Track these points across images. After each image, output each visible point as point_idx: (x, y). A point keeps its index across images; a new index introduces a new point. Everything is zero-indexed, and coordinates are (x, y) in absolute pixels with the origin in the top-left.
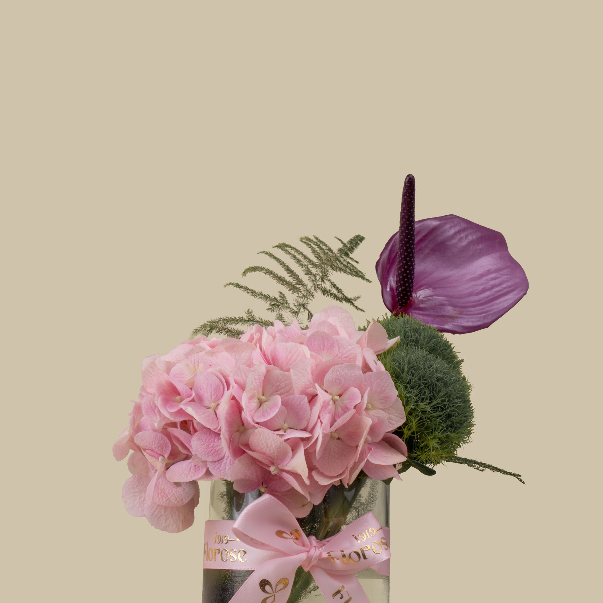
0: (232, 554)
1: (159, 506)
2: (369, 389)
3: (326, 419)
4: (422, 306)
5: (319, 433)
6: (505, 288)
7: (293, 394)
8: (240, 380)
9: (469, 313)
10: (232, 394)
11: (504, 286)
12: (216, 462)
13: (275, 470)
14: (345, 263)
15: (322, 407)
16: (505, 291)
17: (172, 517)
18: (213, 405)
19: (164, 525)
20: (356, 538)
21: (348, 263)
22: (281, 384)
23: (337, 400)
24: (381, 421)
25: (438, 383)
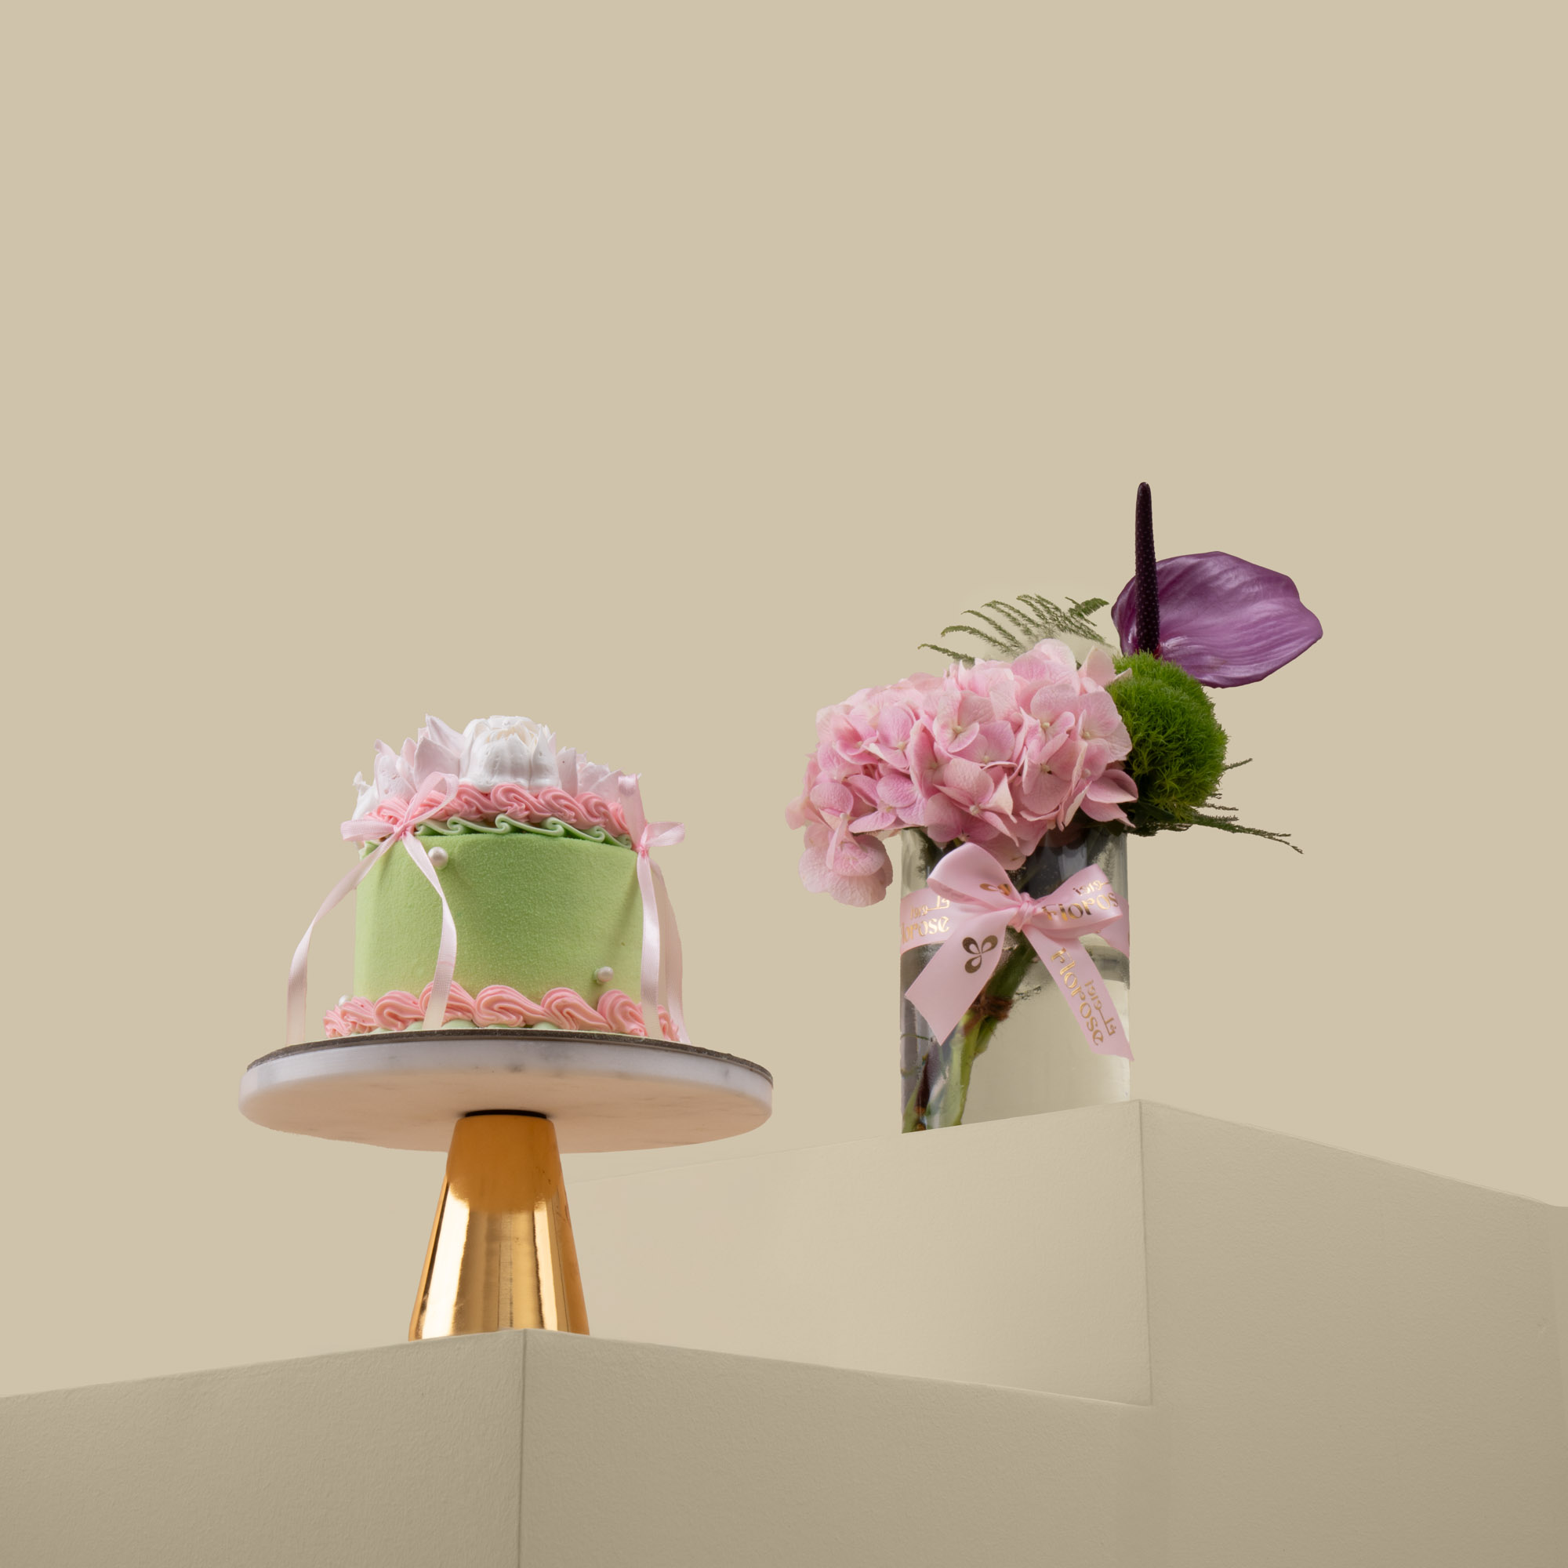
0: (931, 925)
1: (844, 877)
2: (1085, 711)
3: (1033, 745)
4: (1171, 655)
5: (1025, 759)
6: (1286, 636)
7: (995, 721)
8: (931, 709)
9: (1234, 663)
10: (922, 725)
11: (1286, 633)
12: (906, 807)
13: (975, 809)
14: (1077, 624)
15: (1028, 732)
16: (1289, 638)
17: (858, 889)
18: (901, 744)
19: (850, 898)
20: (1077, 891)
21: (1082, 624)
22: (980, 712)
23: (1047, 727)
24: (1101, 751)
25: (1172, 710)
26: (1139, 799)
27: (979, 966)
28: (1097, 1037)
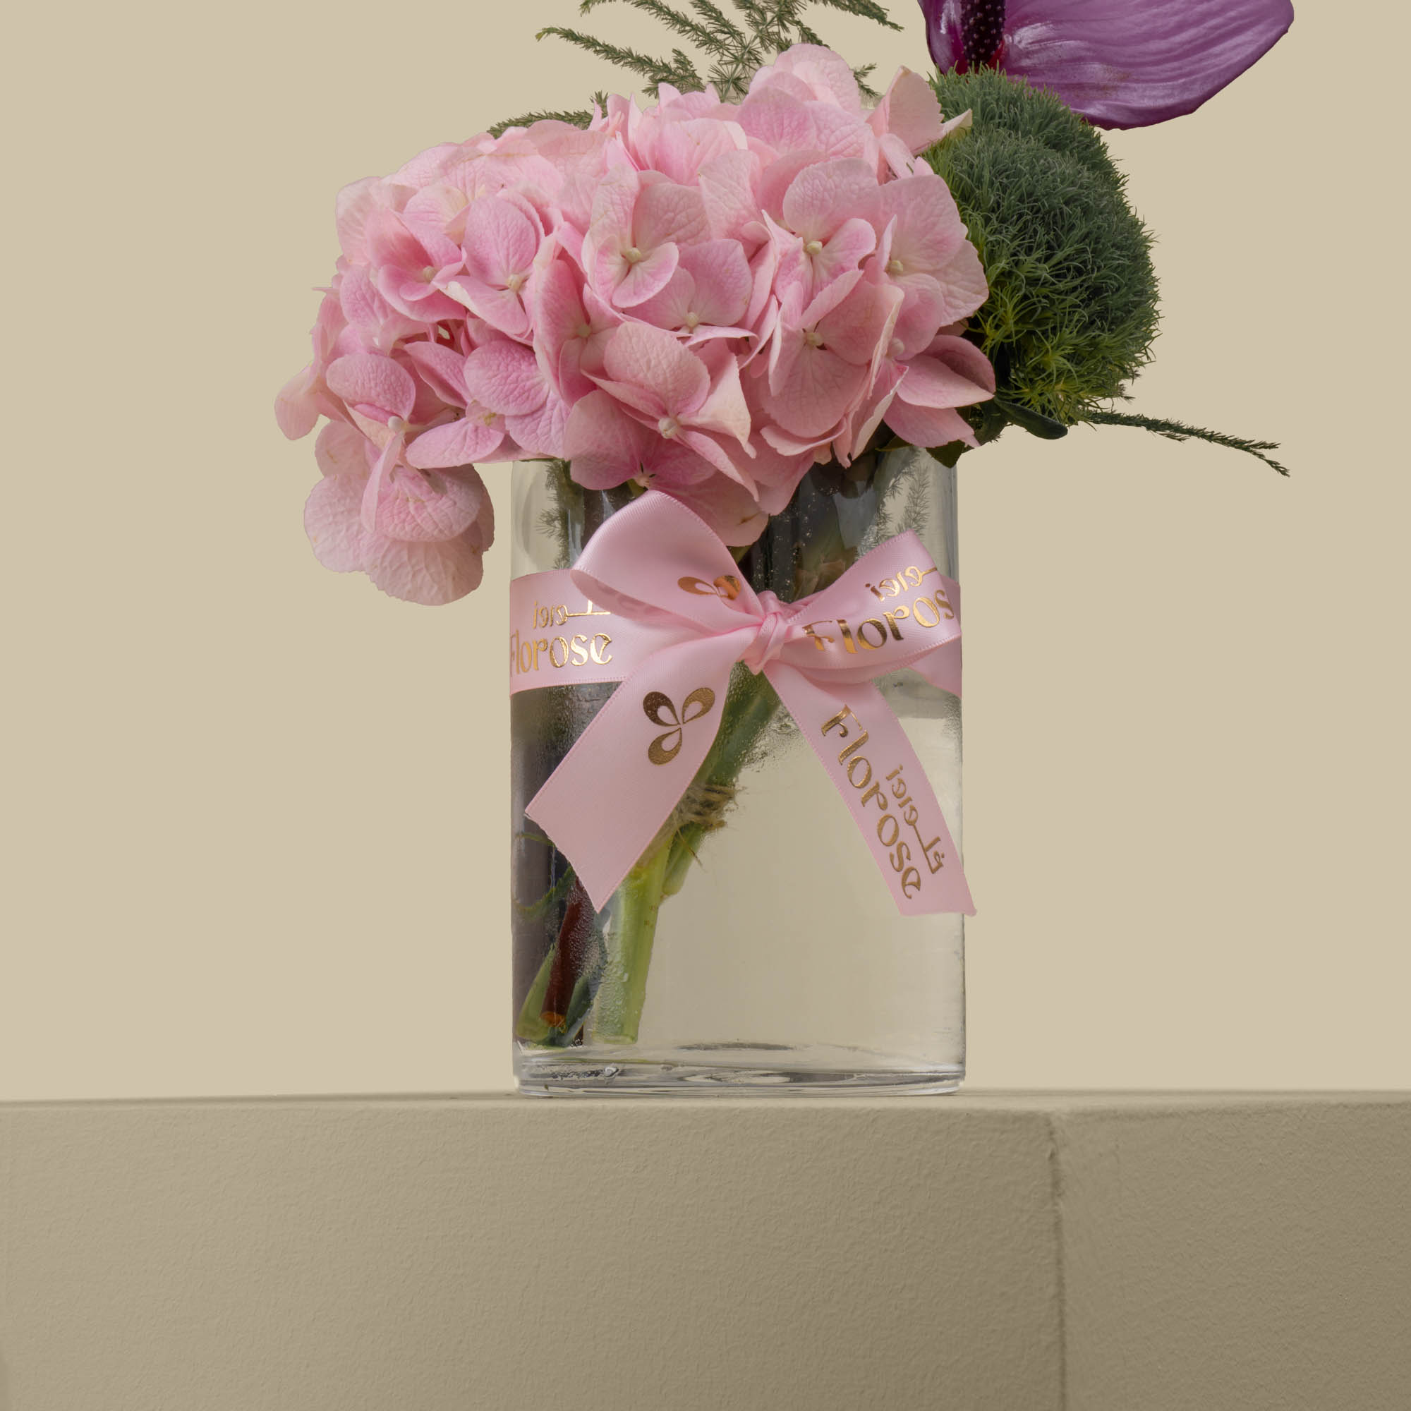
0: (577, 648)
1: (395, 542)
2: (894, 219)
3: (791, 293)
4: (1026, 63)
5: (774, 326)
6: (1234, 19)
7: (709, 239)
8: (576, 211)
9: (1143, 77)
10: (557, 243)
11: (1232, 14)
12: (526, 416)
13: (670, 426)
15: (781, 265)
16: (1234, 25)
17: (427, 568)
18: (512, 279)
19: (409, 586)
20: (874, 590)
22: (679, 217)
23: (816, 251)
24: (927, 302)
25: (1066, 209)
26: (997, 393)
27: (676, 750)
28: (909, 881)
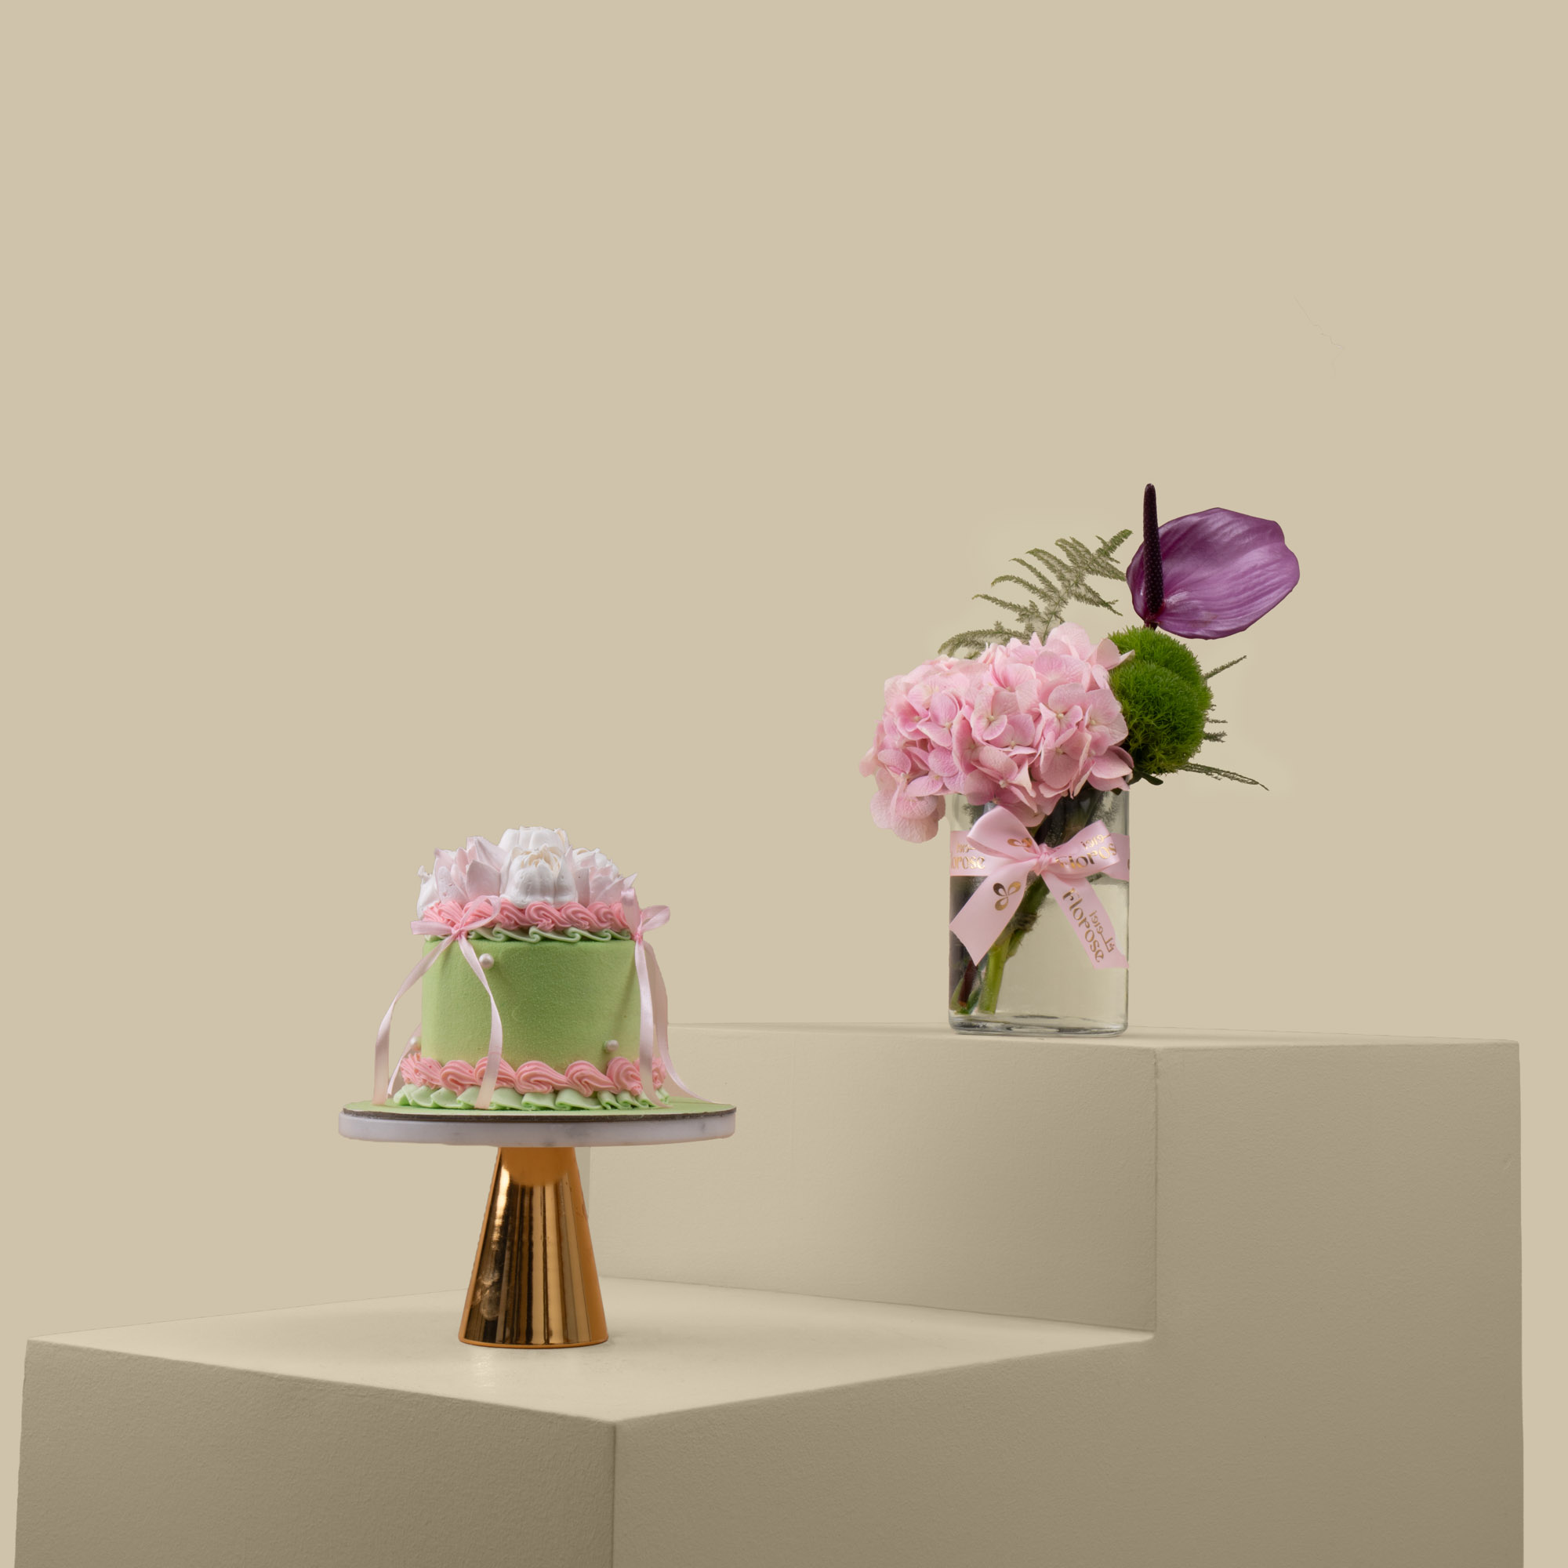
0: (972, 862)
1: (904, 818)
2: (1091, 707)
3: (1049, 736)
4: (1174, 611)
5: (1042, 749)
6: (1269, 586)
7: (1019, 713)
8: (971, 701)
9: (1224, 616)
10: (963, 714)
11: (1270, 582)
12: (950, 777)
13: (1004, 784)
14: (1103, 565)
15: (1046, 725)
16: (1268, 589)
17: (916, 828)
18: (947, 724)
19: (909, 835)
20: (1084, 845)
21: (1107, 563)
22: (1008, 705)
23: (1061, 717)
24: (1104, 737)
25: (1162, 698)
26: (1135, 769)
27: (1006, 905)
28: (1099, 956)
